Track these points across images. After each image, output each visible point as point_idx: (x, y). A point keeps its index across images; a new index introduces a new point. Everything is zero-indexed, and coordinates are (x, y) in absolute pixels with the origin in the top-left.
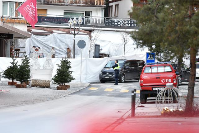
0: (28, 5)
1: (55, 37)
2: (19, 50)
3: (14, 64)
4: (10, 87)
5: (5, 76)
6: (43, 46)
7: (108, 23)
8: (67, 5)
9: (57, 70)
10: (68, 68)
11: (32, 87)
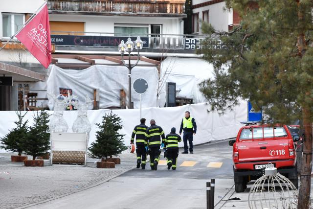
0: (35, 29)
1: (98, 72)
2: (36, 95)
3: (22, 125)
4: (14, 165)
5: (5, 146)
6: (77, 87)
7: (190, 44)
8: (119, 15)
9: (97, 134)
10: (117, 130)
11: (53, 163)
